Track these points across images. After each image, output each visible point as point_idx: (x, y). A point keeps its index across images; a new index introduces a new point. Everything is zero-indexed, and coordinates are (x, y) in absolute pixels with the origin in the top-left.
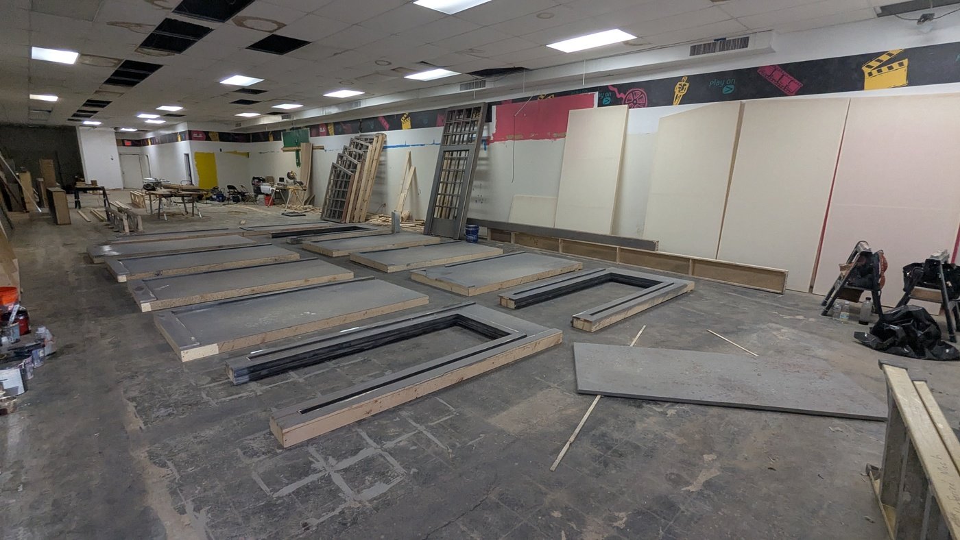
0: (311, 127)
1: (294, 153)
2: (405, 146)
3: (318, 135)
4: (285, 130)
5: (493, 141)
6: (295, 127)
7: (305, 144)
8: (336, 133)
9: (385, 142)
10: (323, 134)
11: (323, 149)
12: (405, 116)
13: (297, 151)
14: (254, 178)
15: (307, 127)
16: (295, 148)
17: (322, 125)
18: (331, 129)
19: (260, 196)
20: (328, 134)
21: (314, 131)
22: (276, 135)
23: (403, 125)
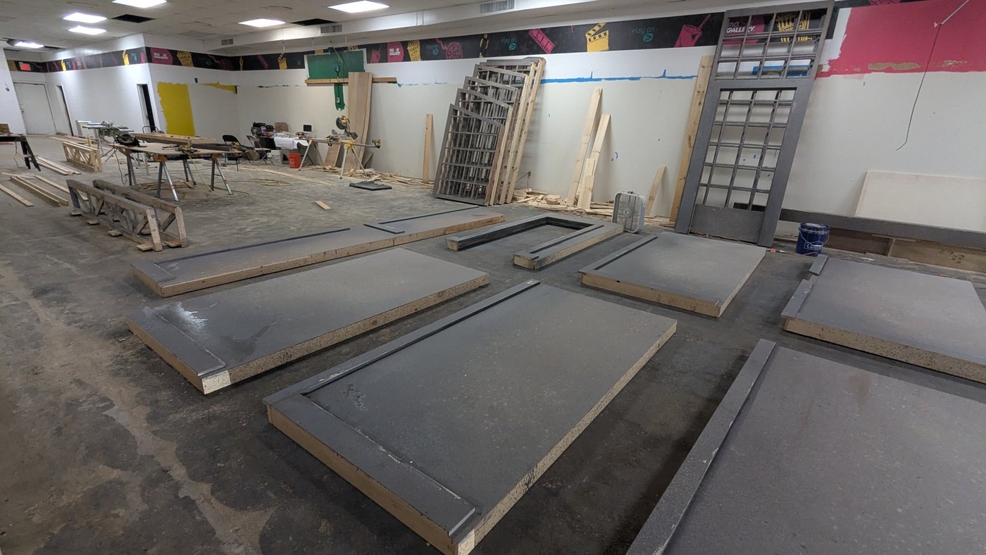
0: (370, 47)
1: (332, 88)
2: (591, 79)
3: (385, 59)
4: (313, 52)
5: (828, 74)
6: (335, 46)
7: (357, 74)
8: (425, 56)
9: (543, 73)
10: (395, 59)
11: (395, 82)
12: (597, 28)
13: (338, 87)
14: (256, 125)
15: (360, 47)
16: (336, 81)
17: (394, 45)
18: (414, 50)
19: (274, 153)
20: (406, 58)
21: (375, 54)
22: (295, 61)
23: (589, 45)
